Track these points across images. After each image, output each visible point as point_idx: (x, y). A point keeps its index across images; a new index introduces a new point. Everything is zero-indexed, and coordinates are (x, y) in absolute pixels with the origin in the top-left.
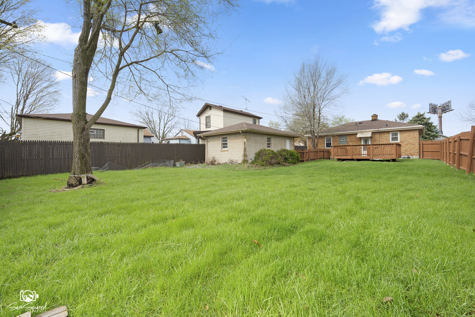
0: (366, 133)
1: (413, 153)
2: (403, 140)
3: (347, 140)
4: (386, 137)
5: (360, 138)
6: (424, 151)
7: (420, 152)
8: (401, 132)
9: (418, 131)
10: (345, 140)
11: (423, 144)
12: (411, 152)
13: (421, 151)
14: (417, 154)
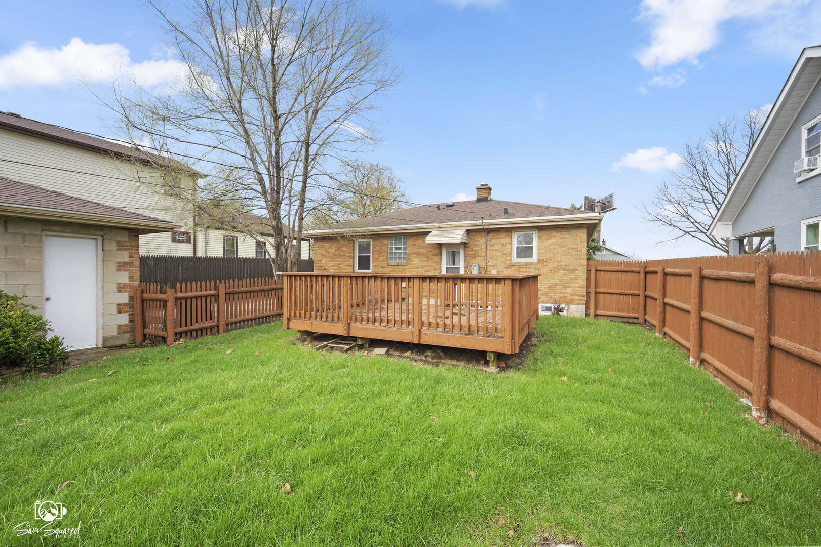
0: (450, 232)
1: (572, 295)
2: (544, 257)
3: (408, 251)
4: (503, 245)
5: (438, 244)
6: (599, 290)
7: (588, 293)
8: (542, 233)
9: (585, 231)
10: (402, 251)
11: (596, 271)
12: (566, 293)
13: (592, 290)
14: (580, 300)
